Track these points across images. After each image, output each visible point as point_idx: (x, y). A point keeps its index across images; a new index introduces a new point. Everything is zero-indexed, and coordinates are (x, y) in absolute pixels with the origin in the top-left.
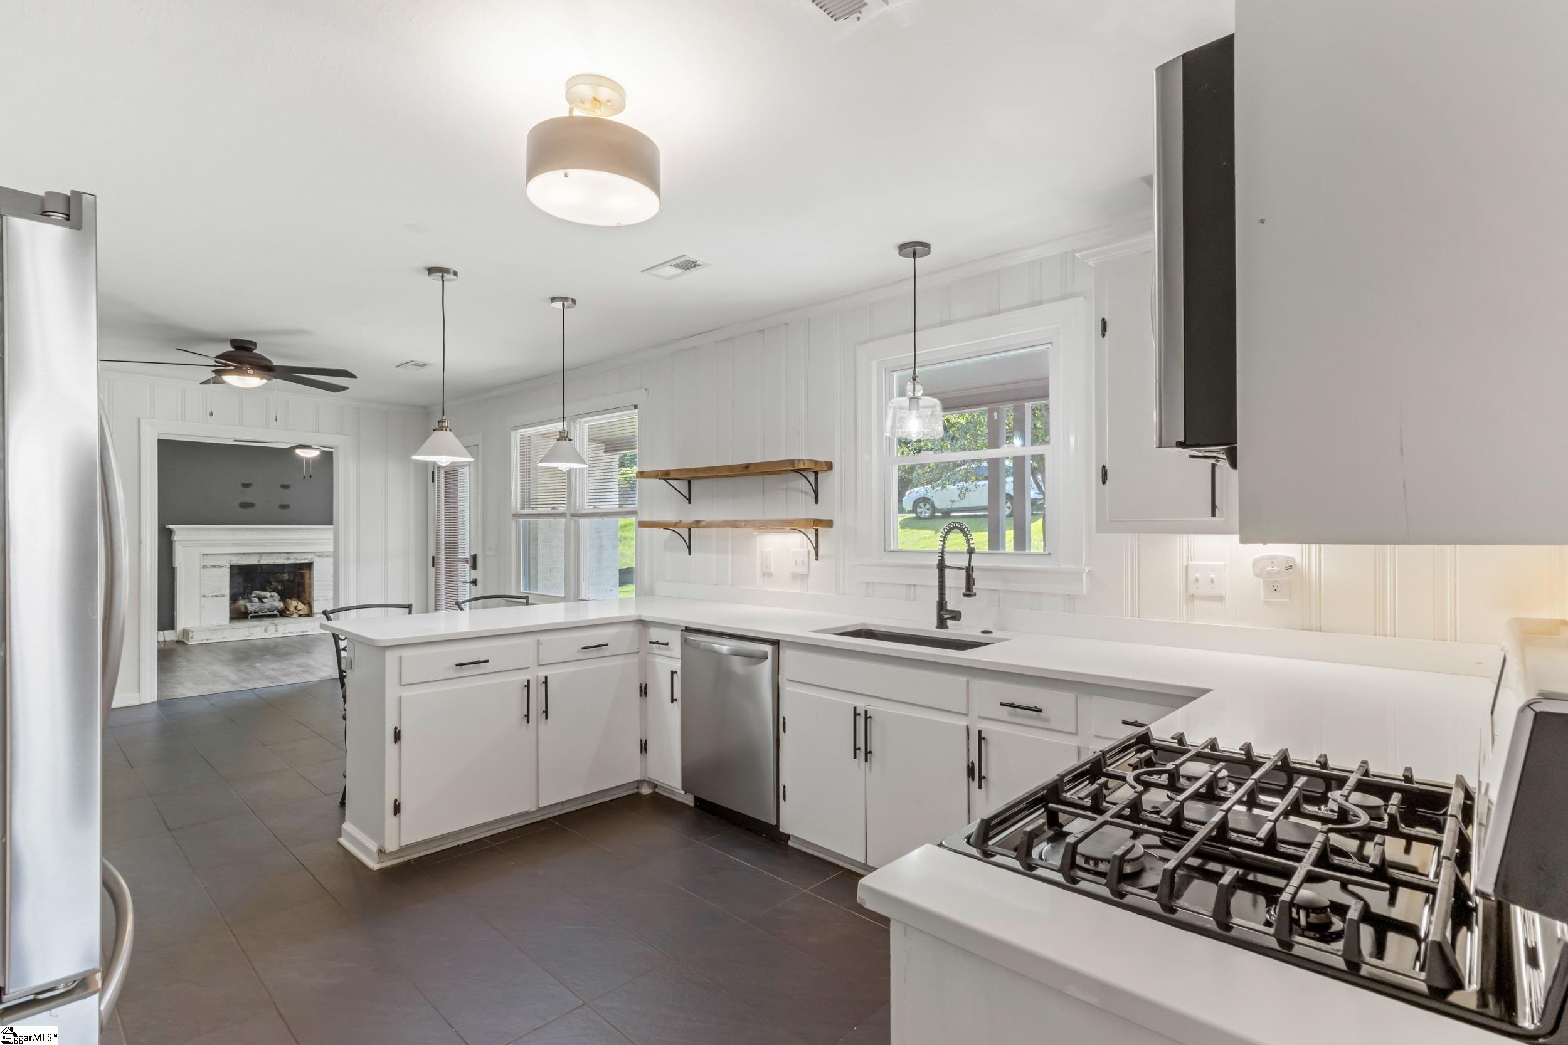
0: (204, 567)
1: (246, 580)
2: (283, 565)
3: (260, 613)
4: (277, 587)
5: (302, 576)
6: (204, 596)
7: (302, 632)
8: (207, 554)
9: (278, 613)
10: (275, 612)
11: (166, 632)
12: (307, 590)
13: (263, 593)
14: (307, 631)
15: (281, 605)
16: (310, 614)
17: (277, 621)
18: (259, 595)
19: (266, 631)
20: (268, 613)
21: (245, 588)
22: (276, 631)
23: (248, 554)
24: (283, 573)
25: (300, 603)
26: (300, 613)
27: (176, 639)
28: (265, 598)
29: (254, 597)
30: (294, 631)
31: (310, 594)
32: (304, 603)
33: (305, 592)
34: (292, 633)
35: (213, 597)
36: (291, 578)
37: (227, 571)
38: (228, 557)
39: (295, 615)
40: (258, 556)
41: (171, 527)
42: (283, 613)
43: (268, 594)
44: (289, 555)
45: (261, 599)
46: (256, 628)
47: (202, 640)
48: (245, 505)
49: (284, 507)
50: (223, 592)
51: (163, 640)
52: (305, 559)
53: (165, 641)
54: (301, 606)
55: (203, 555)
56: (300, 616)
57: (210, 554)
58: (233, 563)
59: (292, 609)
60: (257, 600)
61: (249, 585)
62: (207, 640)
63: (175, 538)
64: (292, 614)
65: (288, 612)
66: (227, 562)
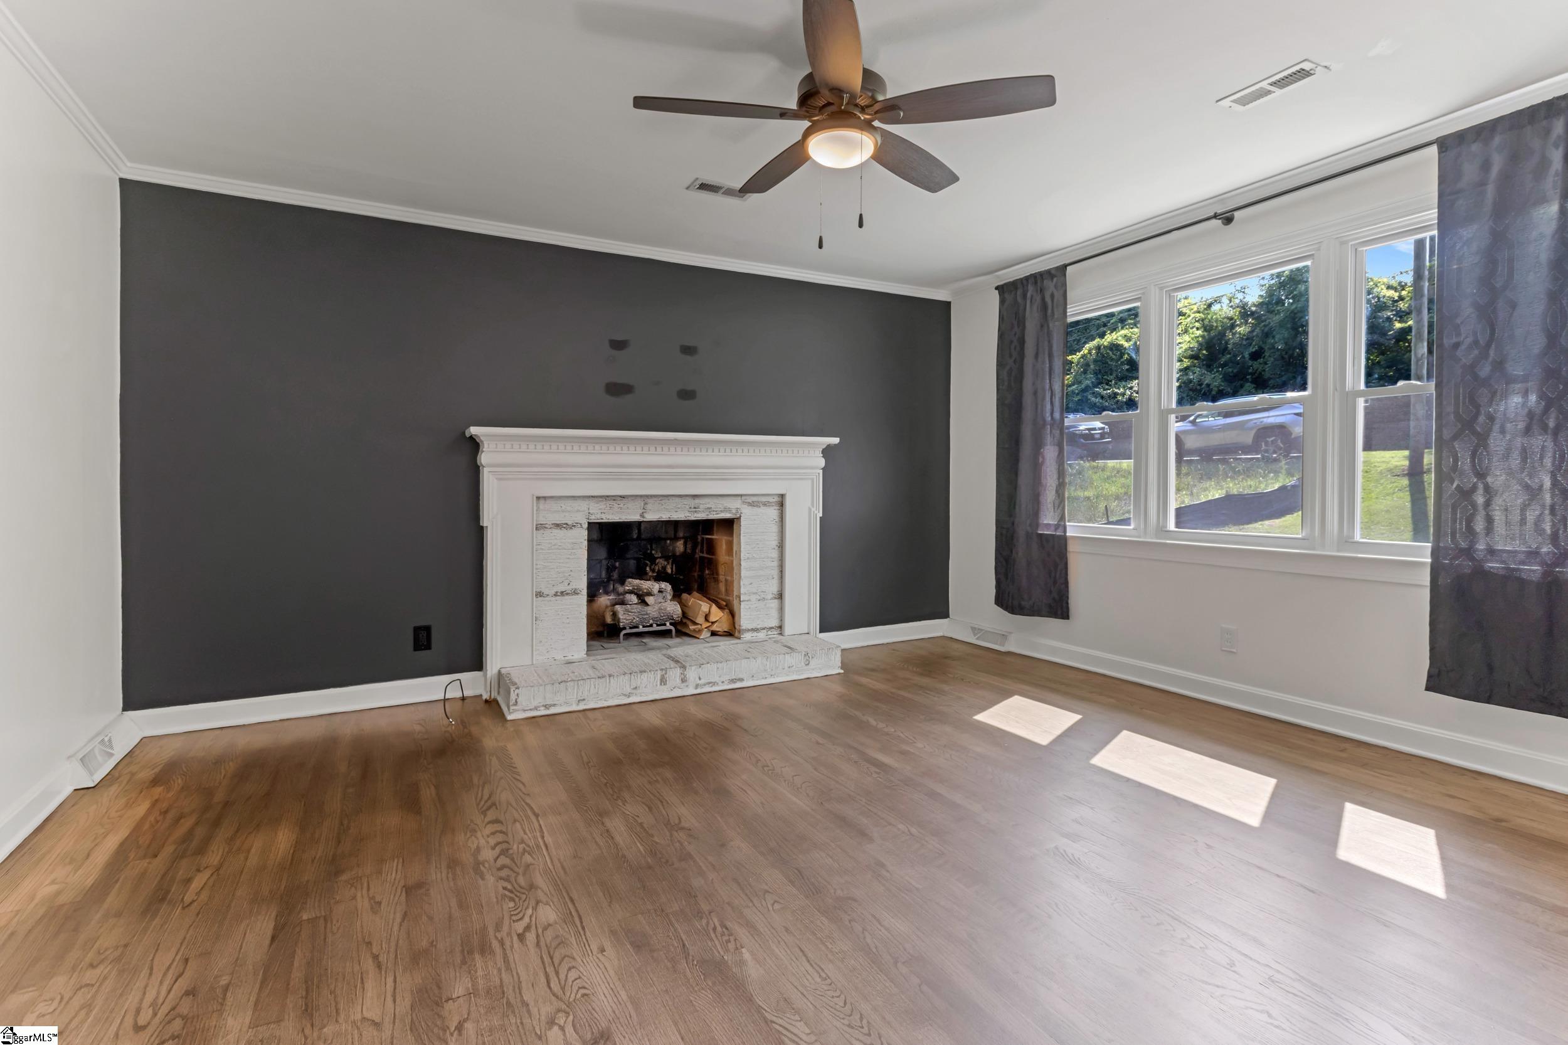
0: (539, 527)
1: (611, 555)
2: (676, 524)
3: (641, 629)
4: (664, 568)
5: (711, 547)
6: (539, 594)
7: (733, 681)
8: (545, 498)
9: (672, 628)
10: (668, 626)
11: (465, 676)
12: (722, 578)
13: (646, 585)
14: (741, 680)
15: (674, 609)
16: (731, 633)
17: (680, 648)
18: (639, 589)
19: (663, 681)
20: (655, 628)
21: (610, 570)
22: (683, 680)
23: (623, 497)
24: (676, 538)
25: (714, 606)
26: (715, 628)
27: (485, 696)
28: (649, 594)
29: (631, 592)
30: (716, 679)
31: (729, 585)
32: (720, 607)
33: (717, 581)
34: (714, 684)
35: (556, 595)
36: (689, 551)
37: (582, 535)
38: (583, 505)
39: (705, 634)
40: (639, 503)
41: (474, 430)
42: (682, 628)
43: (655, 586)
44: (697, 501)
45: (642, 598)
46: (645, 676)
47: (536, 708)
48: (616, 389)
49: (686, 395)
50: (573, 586)
51: (459, 695)
52: (726, 510)
53: (463, 699)
54: (716, 614)
55: (538, 498)
56: (714, 634)
57: (552, 497)
58: (594, 519)
59: (700, 619)
60: (634, 599)
61: (617, 564)
62: (546, 707)
63: (484, 458)
64: (700, 631)
65: (692, 627)
66: (584, 514)
